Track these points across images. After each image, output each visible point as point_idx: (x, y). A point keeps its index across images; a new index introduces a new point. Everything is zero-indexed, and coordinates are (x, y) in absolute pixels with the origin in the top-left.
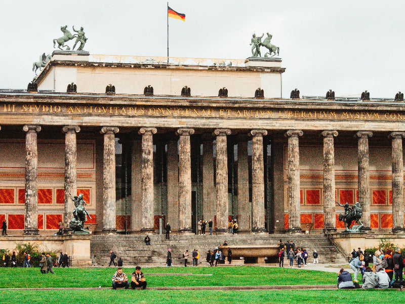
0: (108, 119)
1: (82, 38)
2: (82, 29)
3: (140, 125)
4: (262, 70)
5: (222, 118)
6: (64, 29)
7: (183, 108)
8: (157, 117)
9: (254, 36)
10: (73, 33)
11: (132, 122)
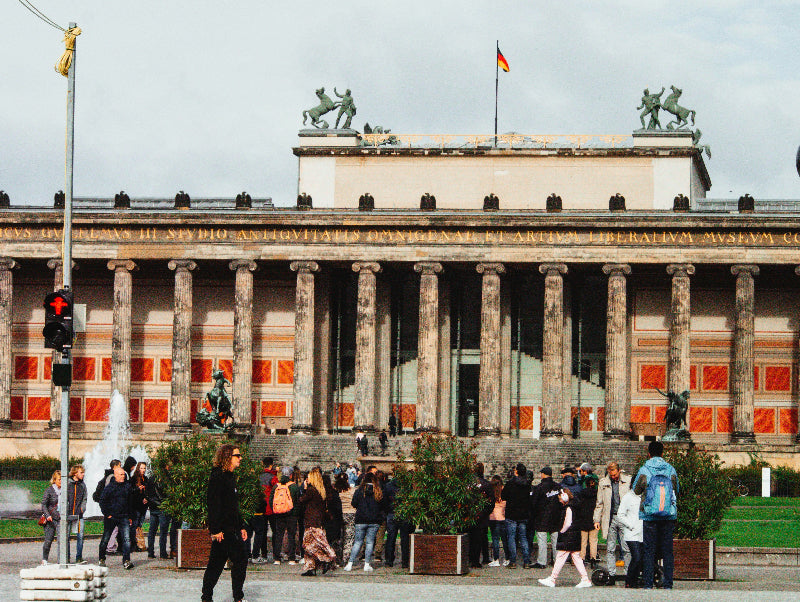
0: (301, 248)
1: (349, 107)
2: (349, 93)
3: (352, 258)
4: (654, 153)
5: (489, 245)
6: (320, 93)
7: (425, 229)
8: (381, 245)
9: (646, 93)
10: (334, 99)
11: (340, 254)
